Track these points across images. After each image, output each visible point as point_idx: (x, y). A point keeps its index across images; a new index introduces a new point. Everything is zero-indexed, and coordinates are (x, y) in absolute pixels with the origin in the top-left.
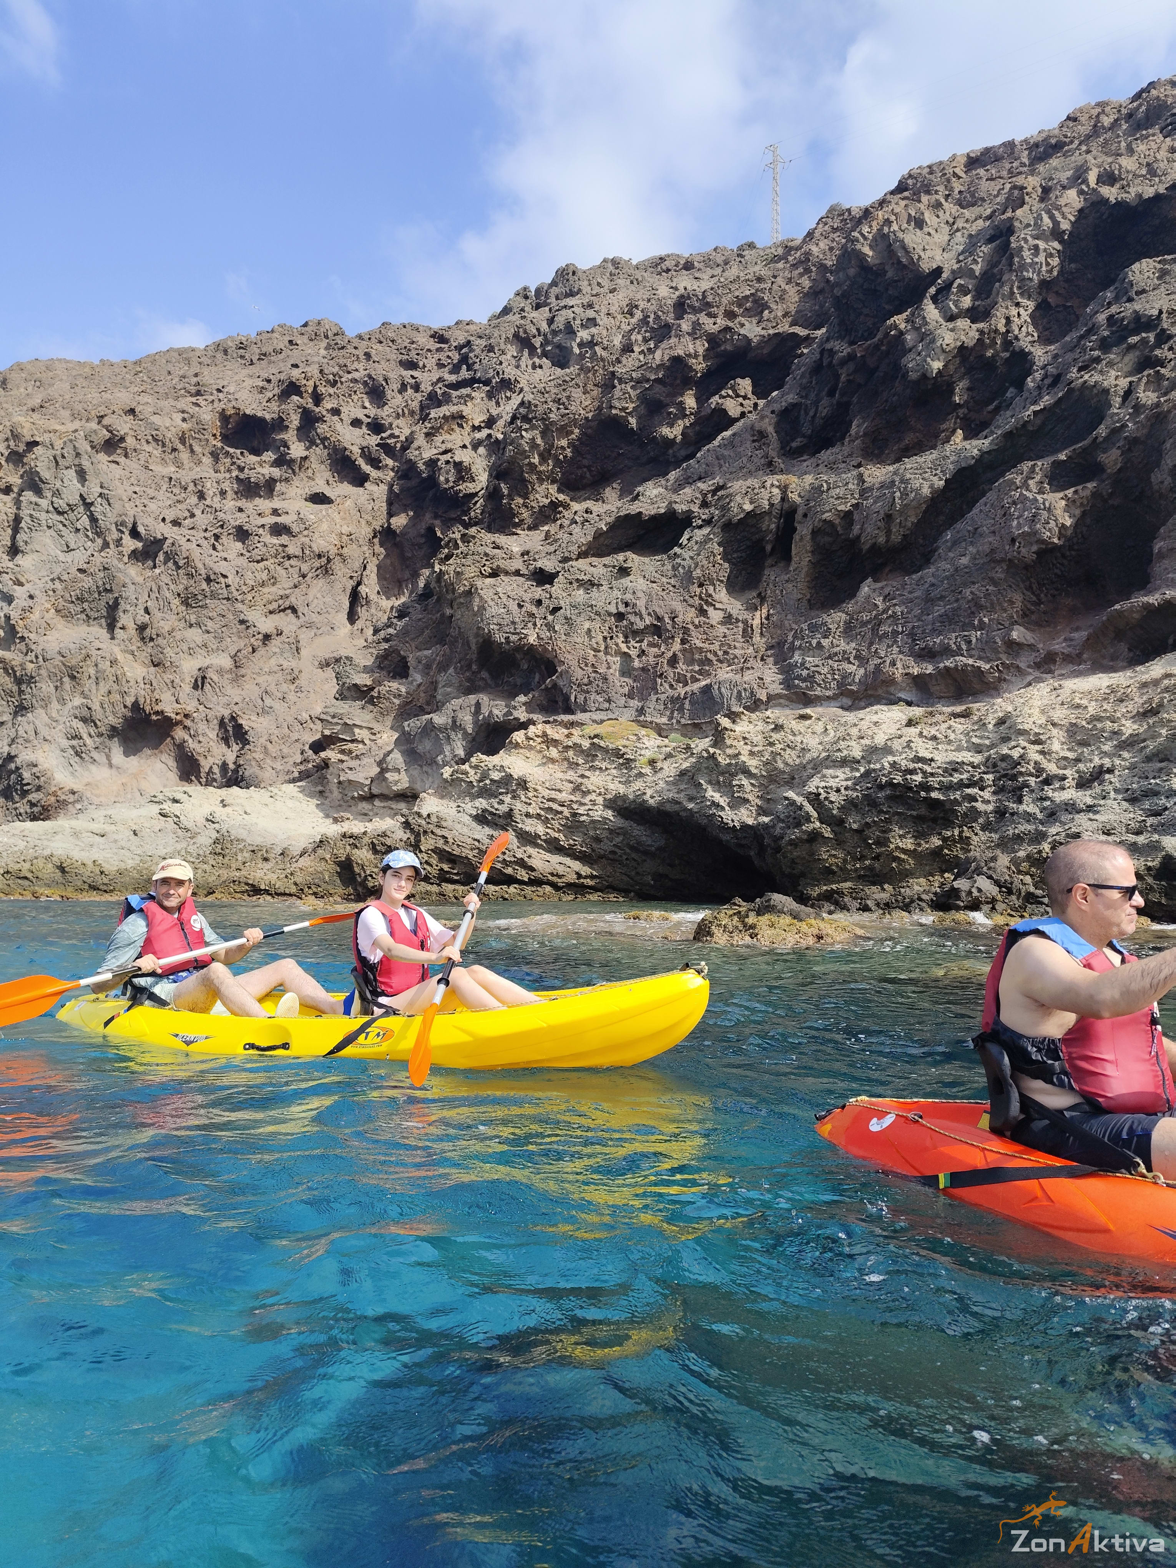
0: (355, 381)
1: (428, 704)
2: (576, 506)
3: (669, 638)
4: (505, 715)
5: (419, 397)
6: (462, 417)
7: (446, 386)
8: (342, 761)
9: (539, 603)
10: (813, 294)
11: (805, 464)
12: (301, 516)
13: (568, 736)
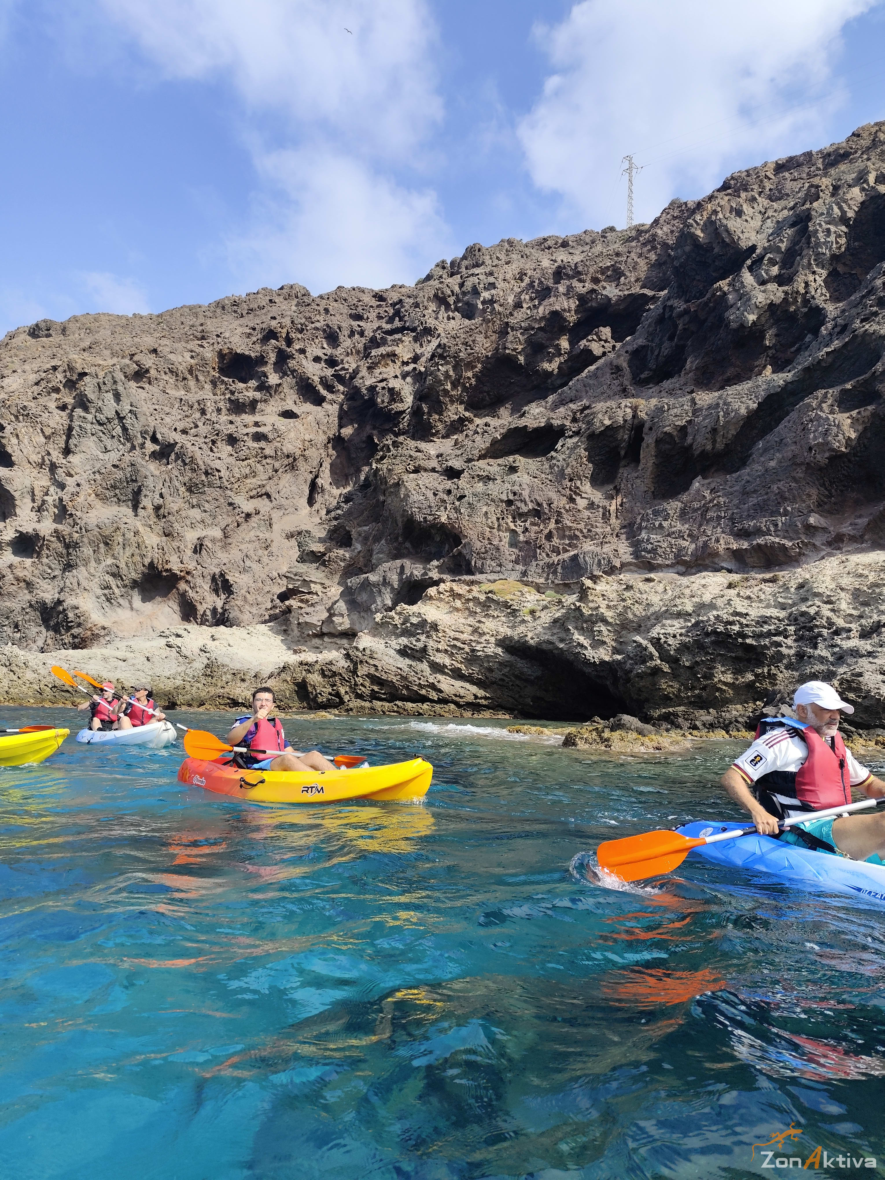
0: (316, 329)
1: (366, 566)
2: (478, 421)
3: (546, 519)
4: (422, 575)
5: (363, 340)
6: (395, 355)
7: (383, 332)
8: (301, 608)
9: (449, 492)
10: (657, 265)
11: (651, 390)
12: (275, 427)
13: (469, 591)
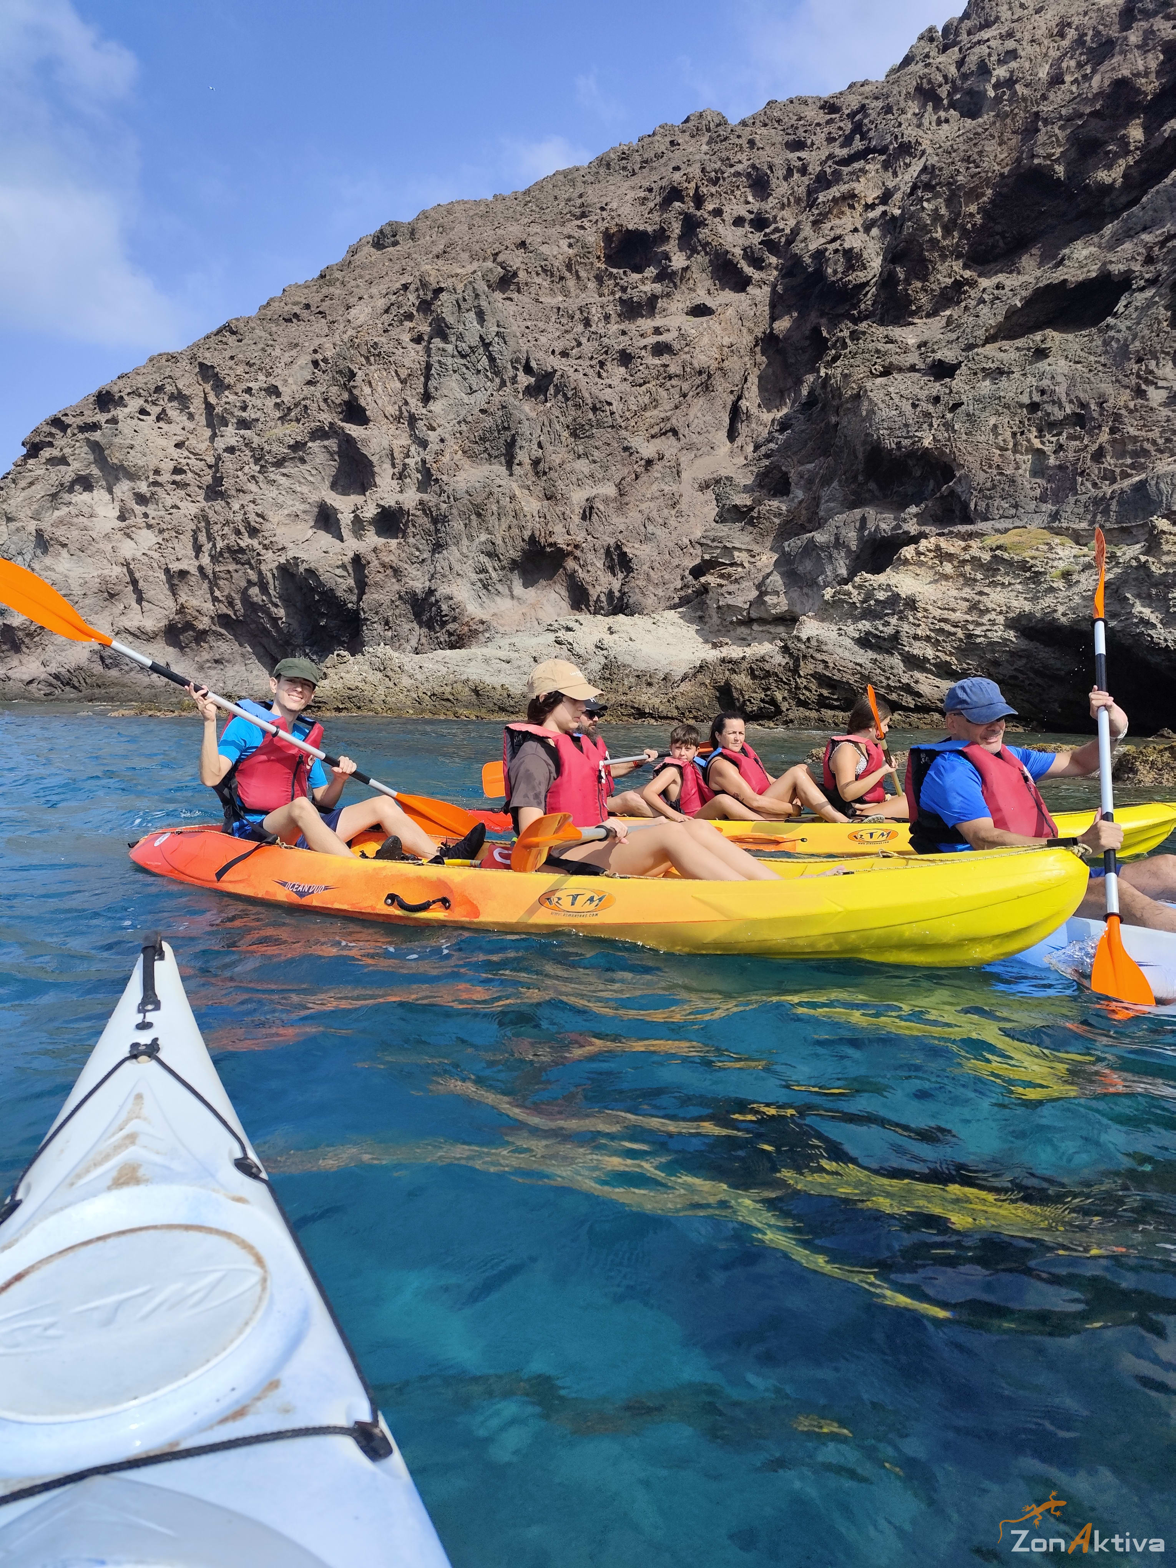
0: (737, 174)
1: (810, 521)
2: (984, 283)
3: (1095, 428)
4: (893, 529)
5: (806, 180)
6: (854, 196)
7: (836, 163)
8: (721, 586)
9: (937, 400)
12: (683, 332)
13: (965, 549)
